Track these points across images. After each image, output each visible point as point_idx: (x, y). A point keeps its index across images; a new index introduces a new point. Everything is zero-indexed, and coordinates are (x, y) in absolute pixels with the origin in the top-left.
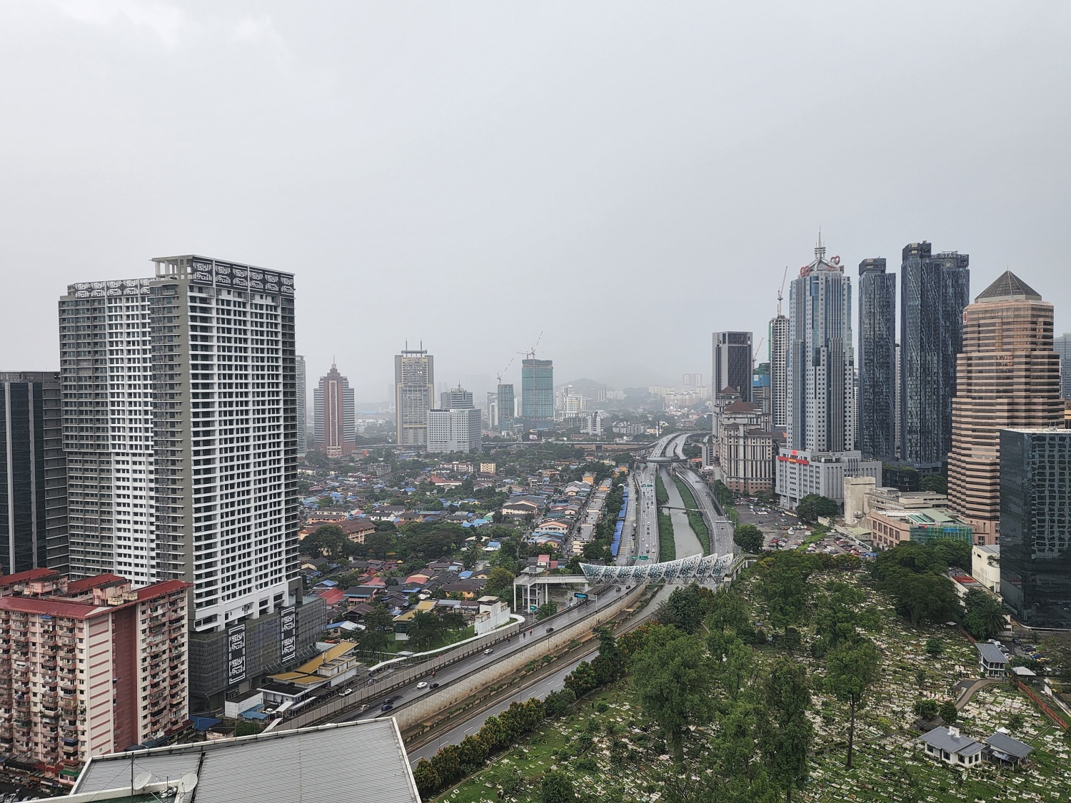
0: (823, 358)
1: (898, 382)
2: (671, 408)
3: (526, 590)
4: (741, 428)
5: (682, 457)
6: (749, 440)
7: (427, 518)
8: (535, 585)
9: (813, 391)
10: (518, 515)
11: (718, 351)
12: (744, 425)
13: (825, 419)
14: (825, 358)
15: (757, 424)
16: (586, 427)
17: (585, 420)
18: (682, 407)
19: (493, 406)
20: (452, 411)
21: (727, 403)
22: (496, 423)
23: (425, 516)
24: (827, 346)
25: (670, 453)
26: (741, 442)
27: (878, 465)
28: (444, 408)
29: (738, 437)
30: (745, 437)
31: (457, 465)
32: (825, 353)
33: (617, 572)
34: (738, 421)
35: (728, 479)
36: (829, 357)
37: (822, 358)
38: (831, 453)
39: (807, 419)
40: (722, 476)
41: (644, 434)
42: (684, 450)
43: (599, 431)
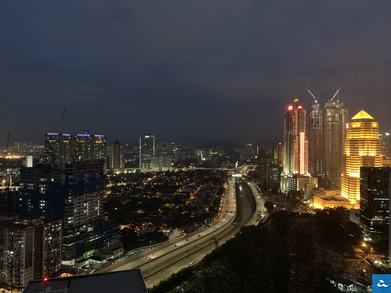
4: (267, 164)
6: (270, 169)
10: (184, 196)
13: (298, 162)
14: (298, 140)
24: (298, 135)
26: (267, 170)
28: (158, 155)
35: (262, 184)
39: (291, 162)
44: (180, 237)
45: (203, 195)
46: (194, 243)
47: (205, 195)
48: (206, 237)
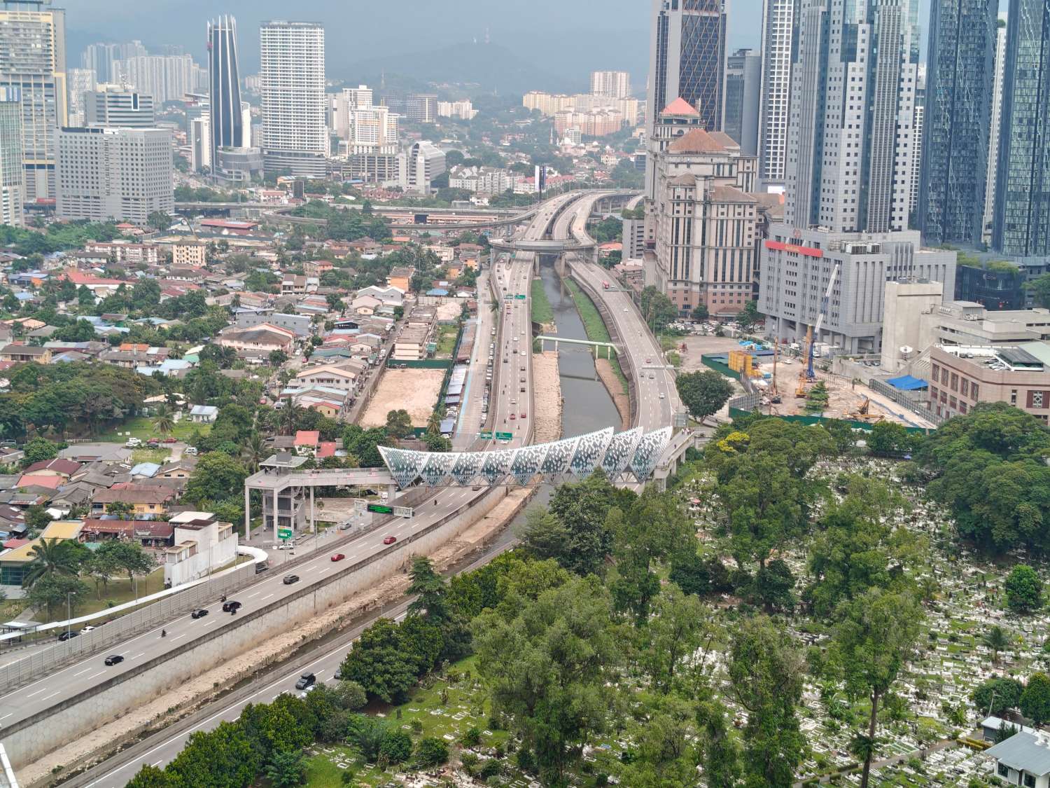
0: (862, 45)
1: (998, 97)
2: (567, 141)
3: (271, 499)
4: (701, 185)
5: (585, 240)
6: (714, 208)
7: (62, 357)
8: (288, 490)
9: (840, 112)
10: (254, 354)
11: (663, 22)
12: (706, 177)
13: (859, 168)
14: (866, 46)
15: (730, 177)
16: (394, 174)
17: (392, 160)
18: (586, 138)
19: (198, 125)
20: (108, 131)
21: (675, 132)
22: (207, 160)
23: (56, 352)
24: (871, 22)
25: (559, 232)
26: (699, 211)
27: (949, 259)
28: (92, 125)
29: (692, 202)
30: (707, 203)
31: (122, 247)
32: (866, 36)
33: (453, 464)
34: (695, 170)
35: (671, 286)
36: (873, 43)
37: (860, 46)
38: (864, 235)
39: (825, 168)
40: (660, 279)
41: (509, 191)
42: (588, 227)
43: (422, 184)
44: (233, 569)
45: (356, 348)
46: (311, 596)
47: (367, 348)
48: (374, 564)
